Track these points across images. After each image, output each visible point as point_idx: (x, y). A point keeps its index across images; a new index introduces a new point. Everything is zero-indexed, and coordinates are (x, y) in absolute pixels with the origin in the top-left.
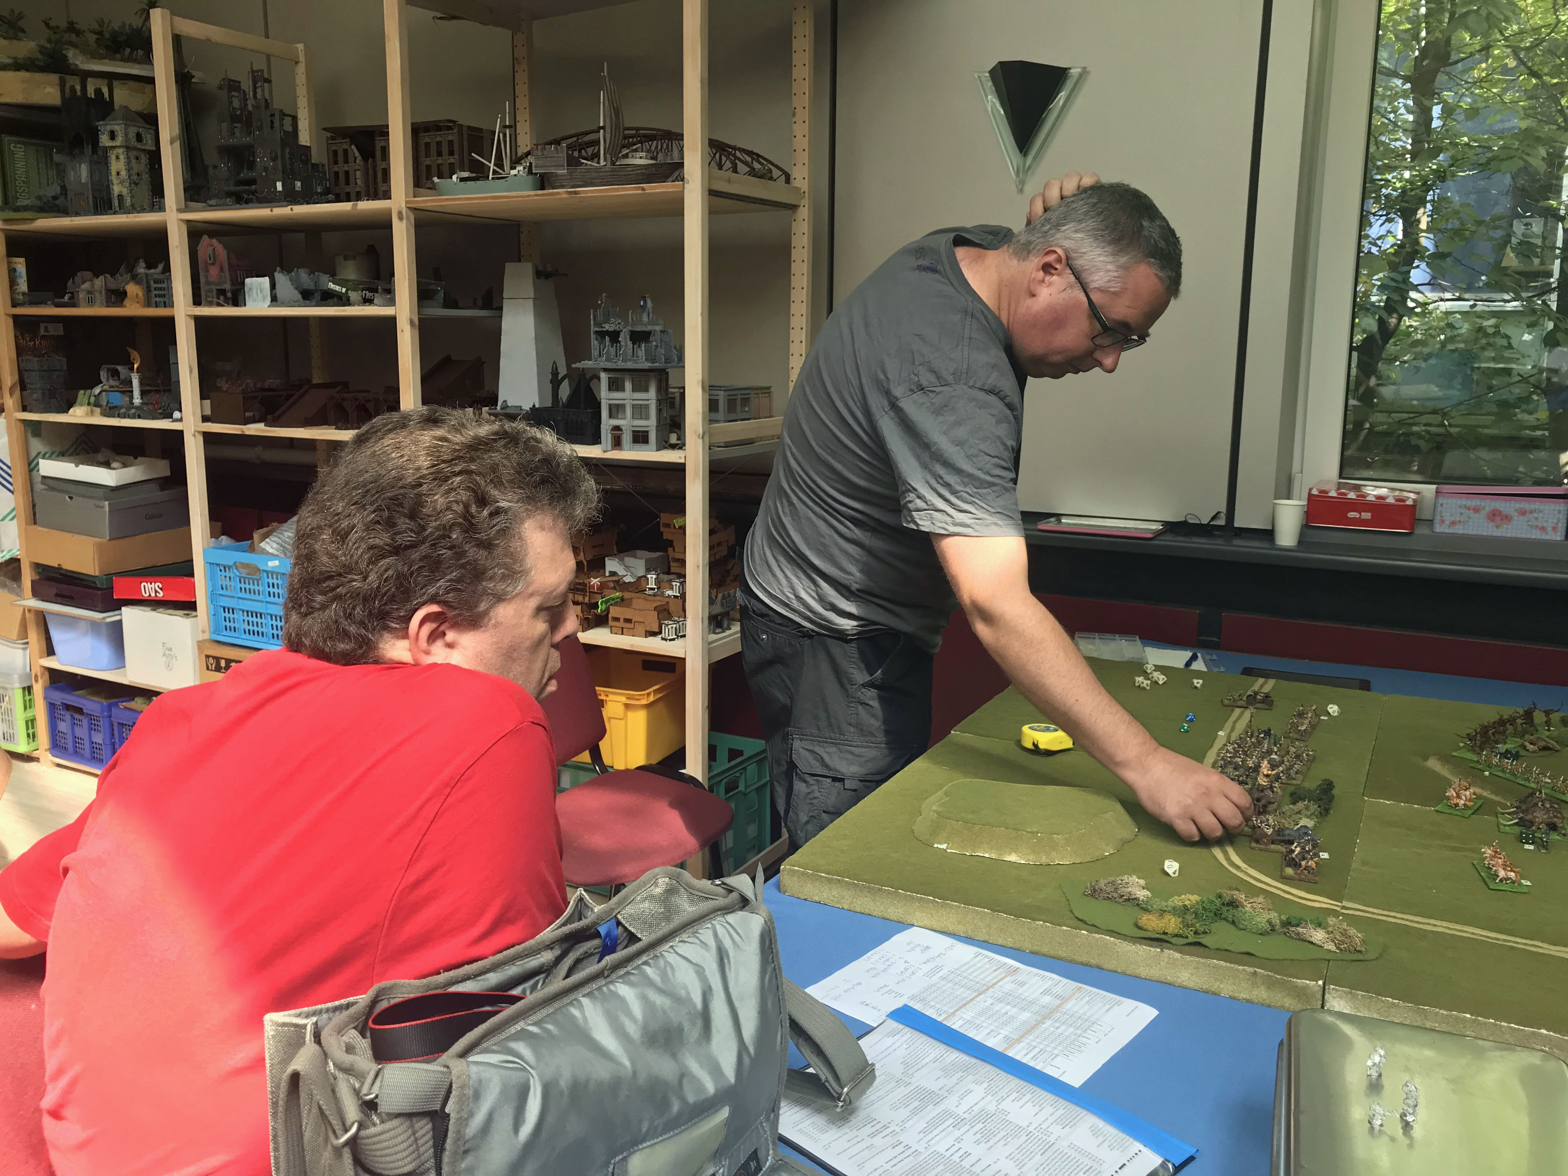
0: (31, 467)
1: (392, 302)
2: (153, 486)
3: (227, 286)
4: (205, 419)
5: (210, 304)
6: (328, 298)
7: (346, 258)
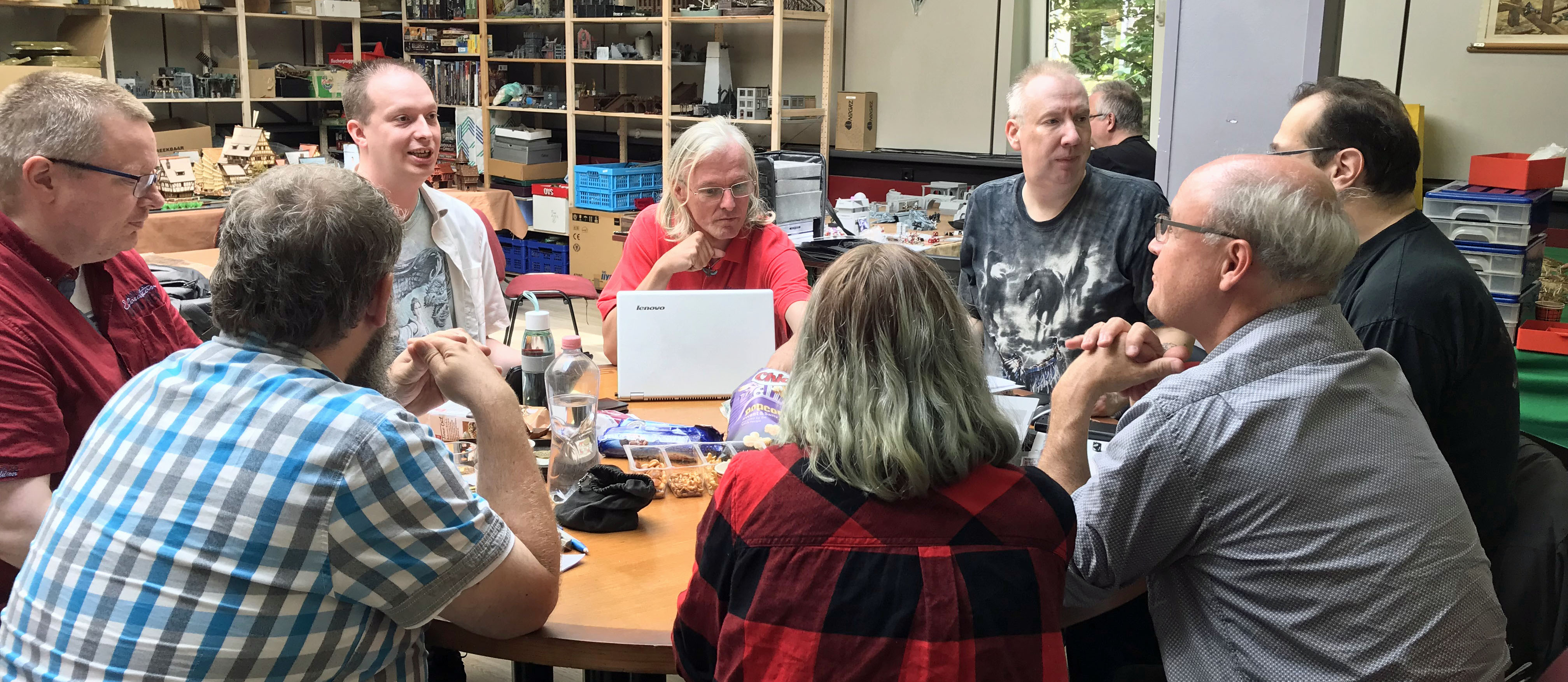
0: (492, 131)
1: (661, 59)
2: (545, 141)
3: (590, 51)
4: (576, 109)
5: (582, 58)
6: (632, 56)
7: (640, 39)
